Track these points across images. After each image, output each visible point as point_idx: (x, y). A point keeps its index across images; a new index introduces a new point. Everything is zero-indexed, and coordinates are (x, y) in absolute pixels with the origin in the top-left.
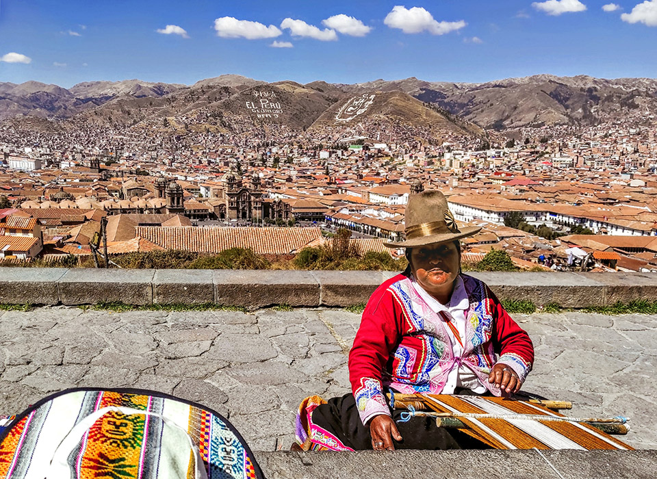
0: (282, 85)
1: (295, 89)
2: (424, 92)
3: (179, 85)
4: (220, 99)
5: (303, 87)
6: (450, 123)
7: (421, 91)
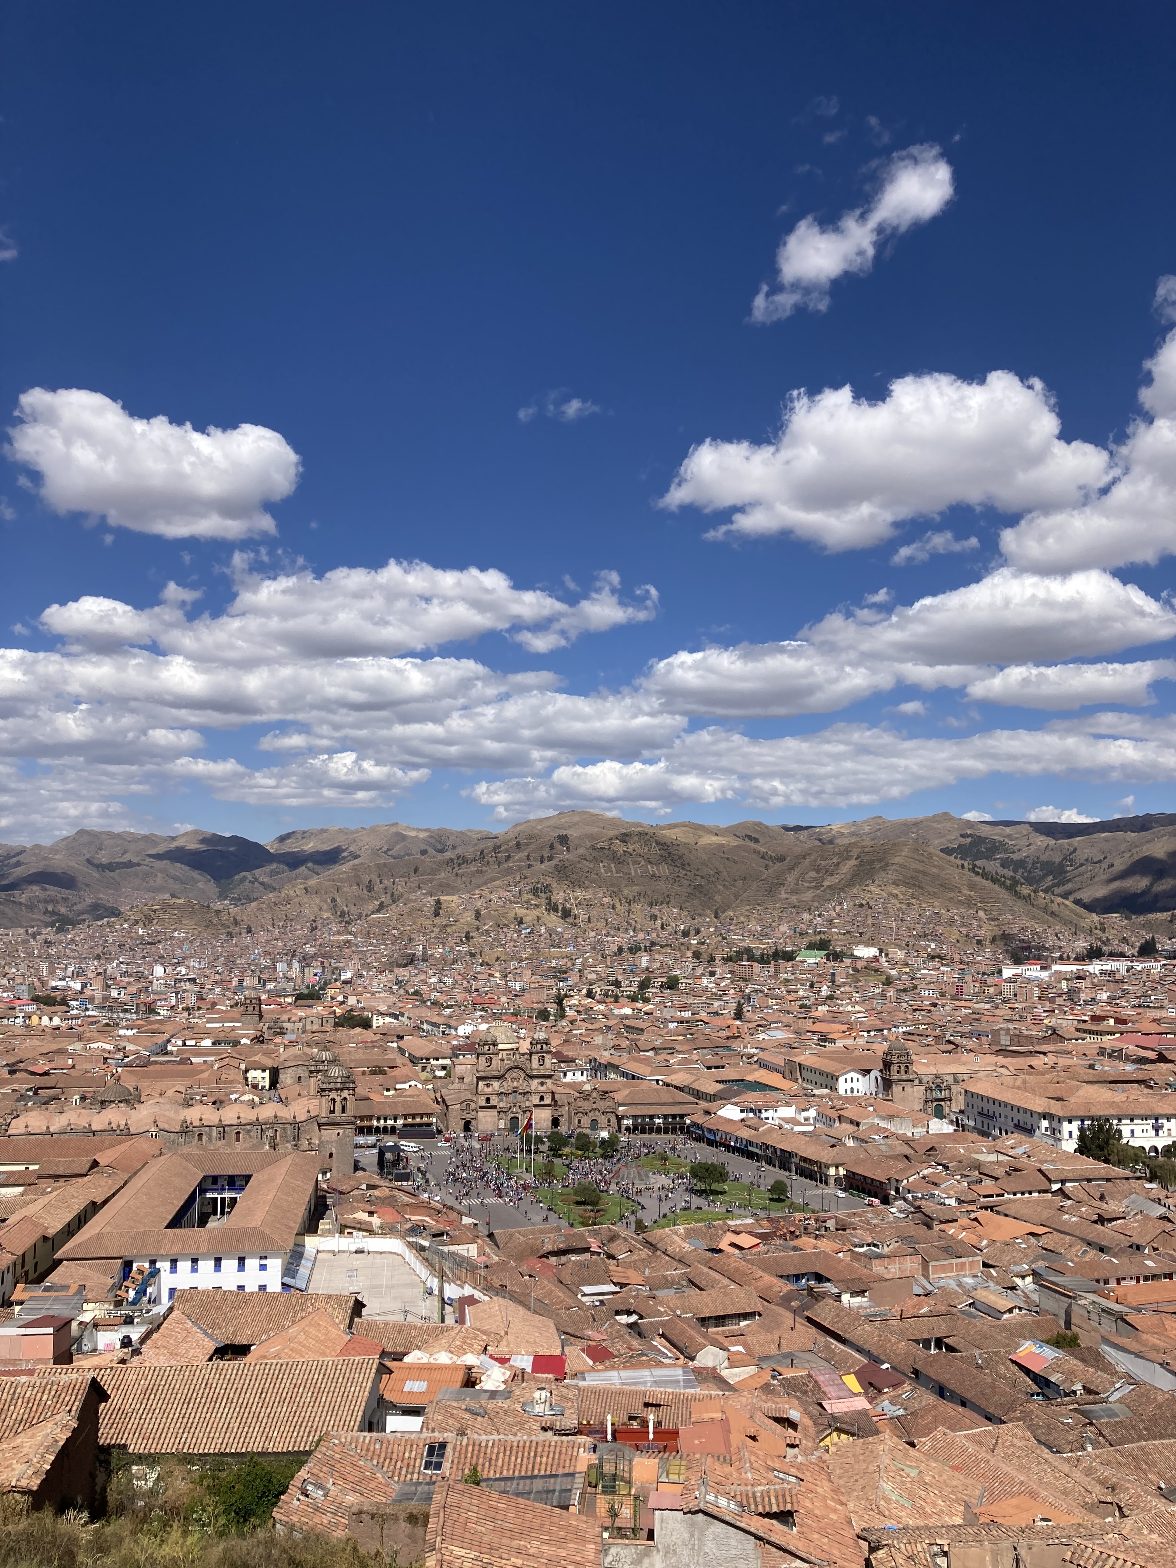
0: (676, 830)
1: (700, 837)
2: (969, 840)
3: (480, 832)
4: (551, 858)
5: (717, 834)
6: (1020, 903)
7: (961, 839)
